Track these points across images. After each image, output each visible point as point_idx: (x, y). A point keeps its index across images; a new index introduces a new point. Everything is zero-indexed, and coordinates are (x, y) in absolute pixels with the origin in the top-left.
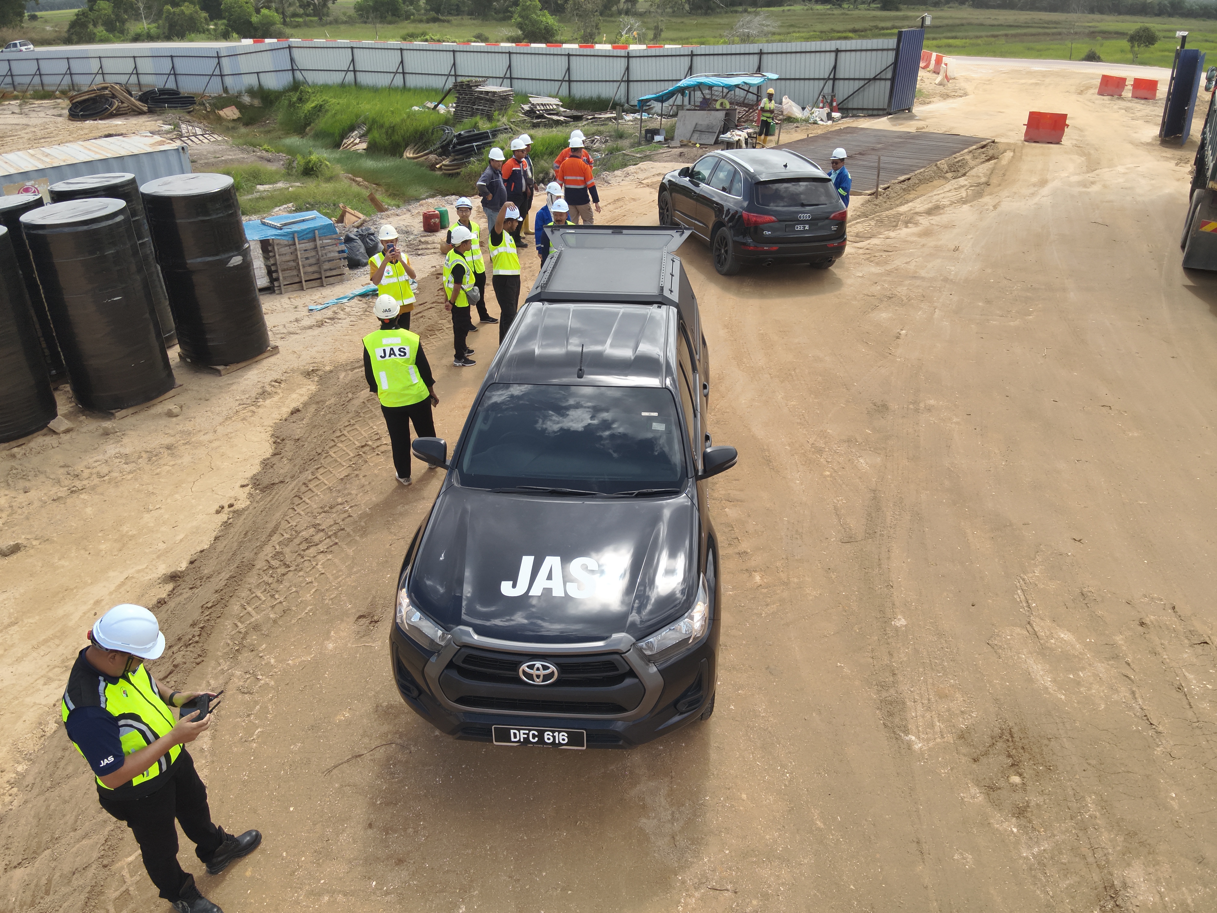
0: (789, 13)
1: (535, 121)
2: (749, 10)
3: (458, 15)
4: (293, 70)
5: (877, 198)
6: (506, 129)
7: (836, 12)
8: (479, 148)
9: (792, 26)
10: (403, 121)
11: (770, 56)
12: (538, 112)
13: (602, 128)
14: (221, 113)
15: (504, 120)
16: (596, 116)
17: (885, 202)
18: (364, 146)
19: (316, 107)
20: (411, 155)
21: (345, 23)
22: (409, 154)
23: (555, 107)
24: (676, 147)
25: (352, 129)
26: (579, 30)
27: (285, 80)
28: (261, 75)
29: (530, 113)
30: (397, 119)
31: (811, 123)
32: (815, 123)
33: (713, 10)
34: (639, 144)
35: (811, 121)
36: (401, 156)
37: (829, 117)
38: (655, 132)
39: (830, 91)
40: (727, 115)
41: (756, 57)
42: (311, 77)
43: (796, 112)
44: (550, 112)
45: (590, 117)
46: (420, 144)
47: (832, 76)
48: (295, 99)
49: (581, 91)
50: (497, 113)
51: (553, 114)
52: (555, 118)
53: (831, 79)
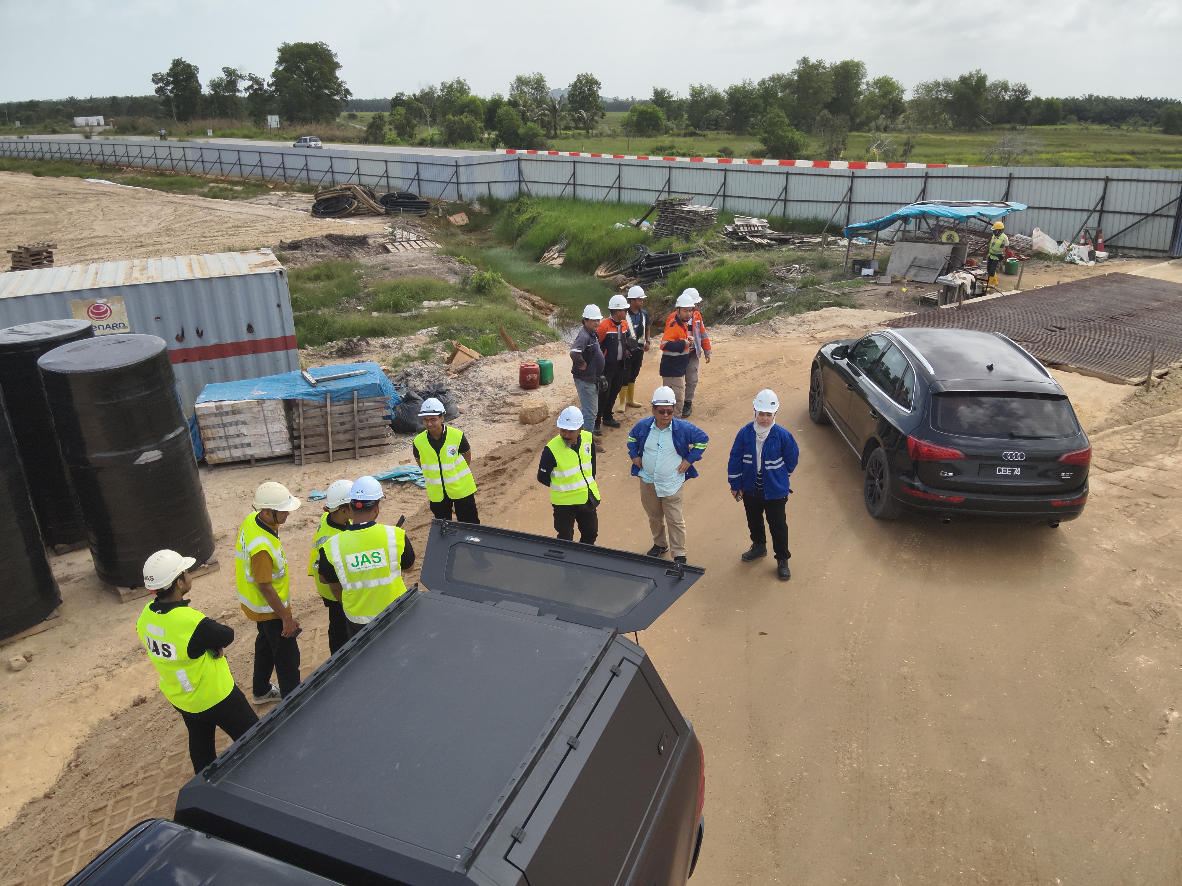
0: (1062, 132)
1: (735, 243)
2: (1018, 127)
3: (716, 129)
4: (520, 181)
5: (1147, 391)
6: (700, 252)
7: (1113, 133)
8: (665, 271)
9: (1063, 145)
10: (601, 238)
11: (1021, 181)
12: (740, 234)
13: (806, 255)
14: (451, 219)
15: (701, 242)
16: (806, 240)
17: (1160, 399)
18: (560, 261)
19: (529, 218)
20: (602, 274)
21: (610, 136)
22: (600, 272)
23: (760, 228)
24: (884, 285)
25: (554, 243)
26: (824, 145)
27: (512, 190)
28: (492, 185)
29: (733, 234)
30: (595, 236)
31: (1066, 263)
32: (1072, 262)
33: (978, 127)
34: (842, 276)
35: (1068, 259)
36: (592, 274)
37: (1092, 256)
38: (866, 264)
39: (1096, 225)
40: (954, 249)
41: (1005, 182)
42: (535, 190)
43: (1049, 246)
44: (753, 234)
45: (797, 241)
46: (614, 262)
47: (1099, 208)
48: (514, 210)
49: (796, 211)
50: (695, 233)
51: (757, 237)
52: (758, 240)
53: (1098, 211)
